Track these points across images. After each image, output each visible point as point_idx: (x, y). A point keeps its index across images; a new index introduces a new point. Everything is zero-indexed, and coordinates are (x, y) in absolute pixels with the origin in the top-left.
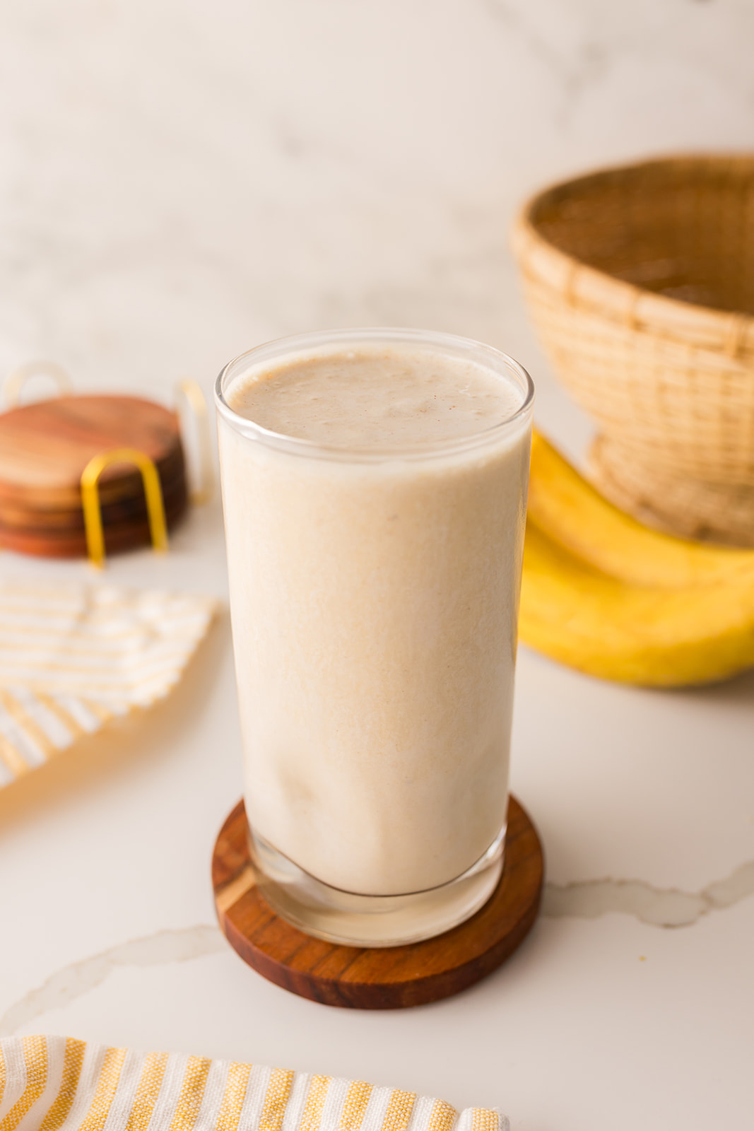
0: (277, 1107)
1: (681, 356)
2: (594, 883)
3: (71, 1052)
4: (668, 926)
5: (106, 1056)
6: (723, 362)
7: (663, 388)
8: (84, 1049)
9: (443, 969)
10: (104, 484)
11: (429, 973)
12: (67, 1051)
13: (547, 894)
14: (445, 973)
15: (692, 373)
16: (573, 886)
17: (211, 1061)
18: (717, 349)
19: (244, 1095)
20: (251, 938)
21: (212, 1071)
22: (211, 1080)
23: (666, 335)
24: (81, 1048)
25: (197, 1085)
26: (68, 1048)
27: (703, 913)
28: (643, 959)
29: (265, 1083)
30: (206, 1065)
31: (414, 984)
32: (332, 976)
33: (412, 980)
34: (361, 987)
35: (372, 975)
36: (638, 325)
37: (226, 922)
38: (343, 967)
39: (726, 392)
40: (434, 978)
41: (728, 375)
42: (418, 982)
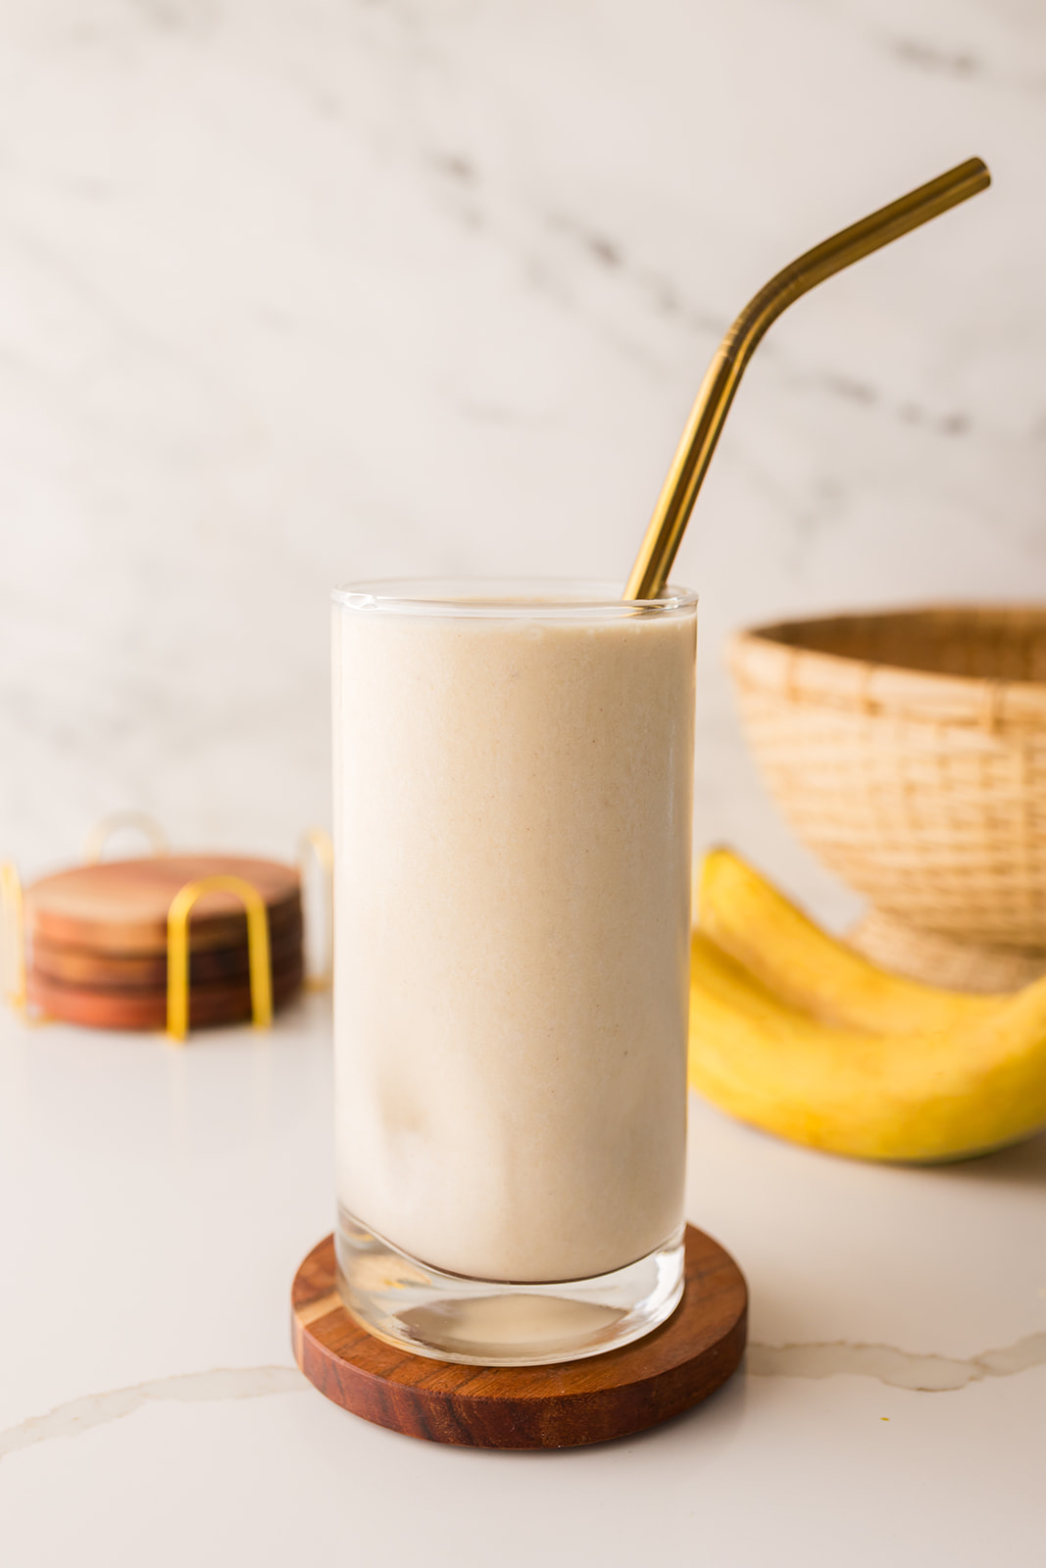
1: (926, 739)
2: (822, 1345)
4: (921, 1389)
6: (979, 741)
7: (910, 789)
9: (599, 1388)
11: (579, 1392)
13: (750, 1352)
14: (602, 1392)
15: (943, 761)
16: (790, 1347)
18: (969, 723)
20: (336, 1352)
23: (909, 716)
27: (972, 1379)
28: (885, 1421)
31: (557, 1403)
32: (444, 1390)
33: (555, 1398)
34: (483, 1404)
35: (500, 1389)
36: (873, 708)
37: (305, 1338)
38: (460, 1381)
39: (987, 783)
40: (586, 1399)
41: (987, 758)
42: (563, 1401)
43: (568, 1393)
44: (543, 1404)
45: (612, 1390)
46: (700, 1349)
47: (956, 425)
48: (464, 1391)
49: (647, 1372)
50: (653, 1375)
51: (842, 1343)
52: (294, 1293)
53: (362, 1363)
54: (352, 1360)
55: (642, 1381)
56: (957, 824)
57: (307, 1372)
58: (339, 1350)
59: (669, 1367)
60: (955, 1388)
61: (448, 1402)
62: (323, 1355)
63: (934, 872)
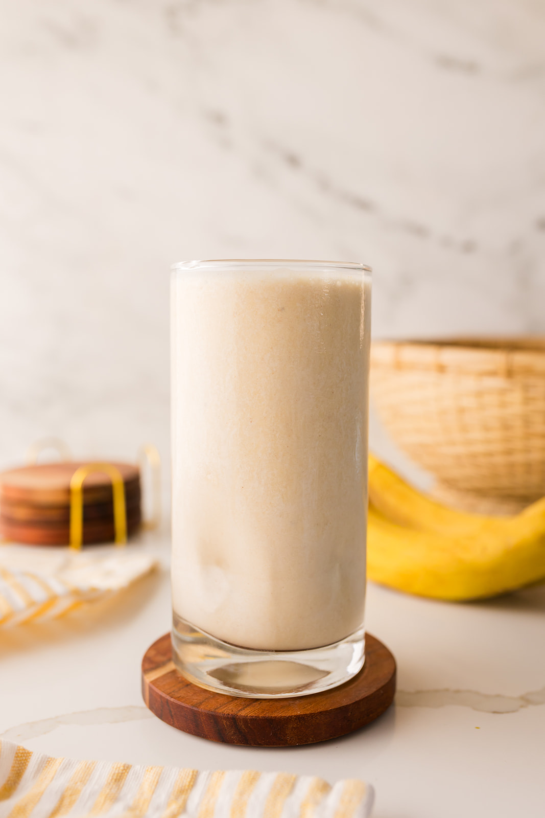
0: (184, 791)
1: (470, 384)
2: (437, 691)
3: (20, 755)
4: (495, 712)
5: (46, 762)
6: (498, 383)
7: (462, 411)
8: (31, 756)
9: (319, 711)
10: (87, 490)
11: (308, 712)
12: (17, 753)
14: (321, 712)
15: (479, 394)
16: (419, 692)
17: (131, 766)
18: (493, 374)
19: (157, 784)
20: (169, 694)
21: (131, 772)
22: (130, 776)
23: (461, 372)
24: (28, 755)
25: (119, 778)
26: (18, 752)
27: (522, 706)
28: (477, 728)
29: (175, 776)
30: (127, 768)
31: (296, 719)
32: (231, 713)
33: (295, 716)
34: (254, 720)
35: (263, 712)
36: (441, 369)
37: (150, 689)
38: (240, 708)
39: (503, 405)
40: (312, 716)
41: (502, 392)
42: (299, 718)
43: (302, 713)
44: (288, 720)
45: (326, 711)
46: (374, 690)
47: (469, 247)
48: (243, 713)
49: (345, 702)
50: (349, 703)
51: (447, 690)
52: (143, 665)
53: (184, 700)
54: (178, 698)
55: (343, 706)
56: (486, 428)
57: (151, 707)
58: (170, 693)
59: (357, 699)
60: (513, 711)
61: (233, 720)
62: (161, 697)
63: (474, 456)
